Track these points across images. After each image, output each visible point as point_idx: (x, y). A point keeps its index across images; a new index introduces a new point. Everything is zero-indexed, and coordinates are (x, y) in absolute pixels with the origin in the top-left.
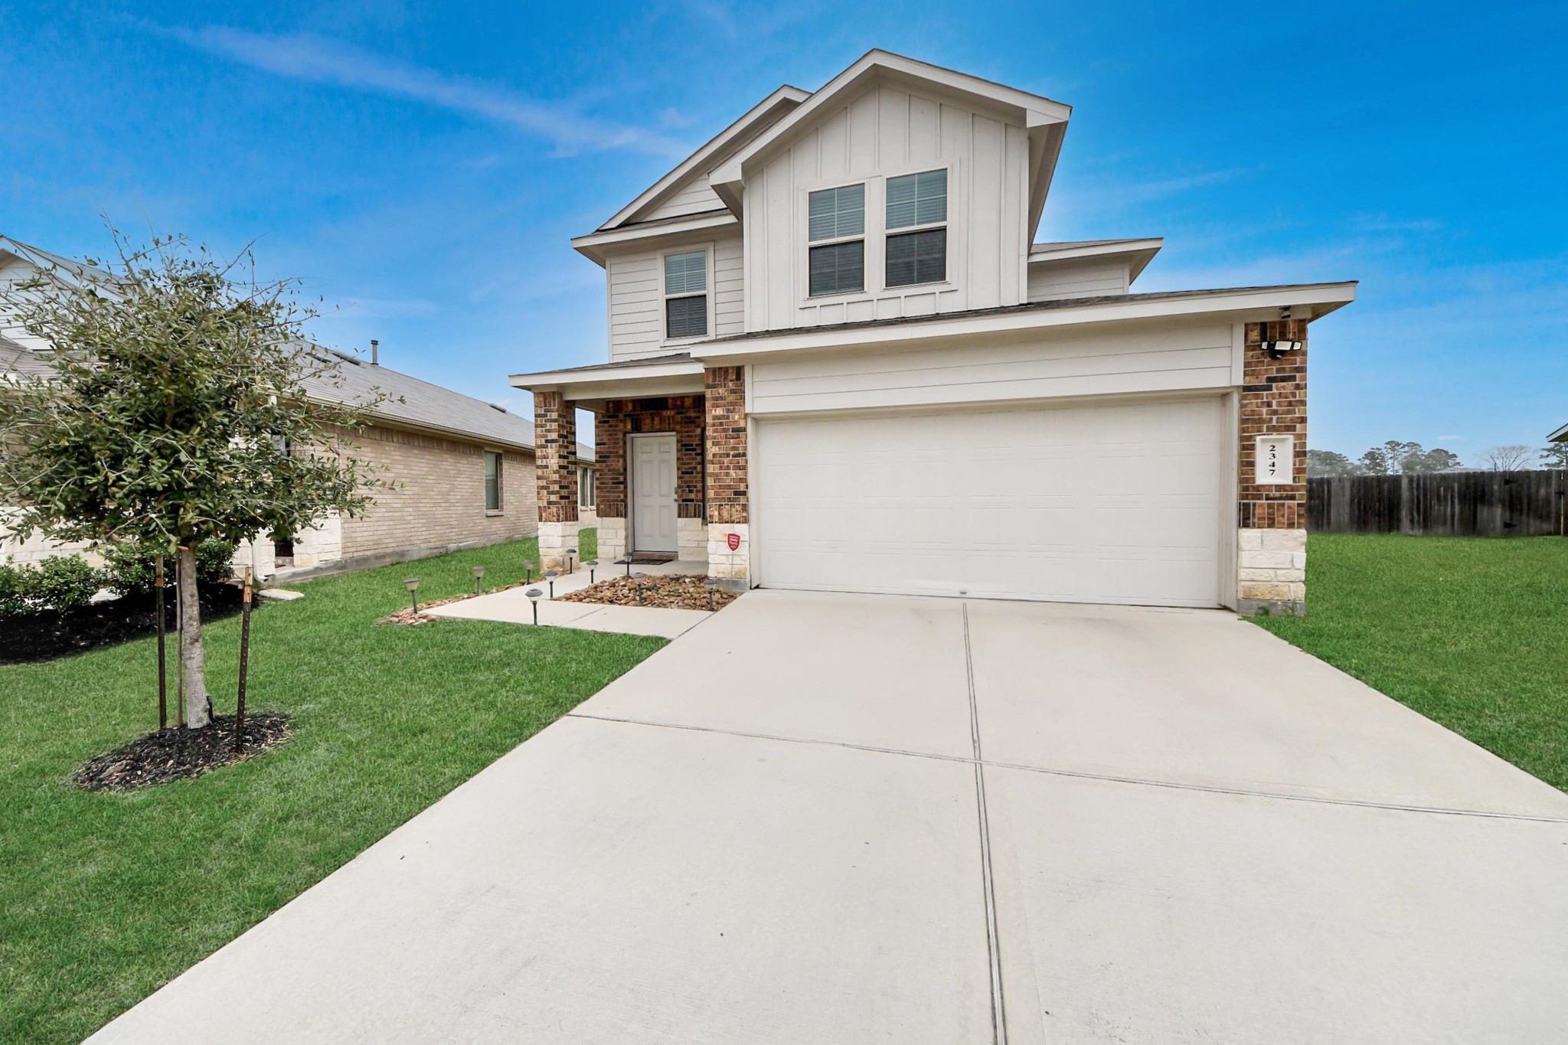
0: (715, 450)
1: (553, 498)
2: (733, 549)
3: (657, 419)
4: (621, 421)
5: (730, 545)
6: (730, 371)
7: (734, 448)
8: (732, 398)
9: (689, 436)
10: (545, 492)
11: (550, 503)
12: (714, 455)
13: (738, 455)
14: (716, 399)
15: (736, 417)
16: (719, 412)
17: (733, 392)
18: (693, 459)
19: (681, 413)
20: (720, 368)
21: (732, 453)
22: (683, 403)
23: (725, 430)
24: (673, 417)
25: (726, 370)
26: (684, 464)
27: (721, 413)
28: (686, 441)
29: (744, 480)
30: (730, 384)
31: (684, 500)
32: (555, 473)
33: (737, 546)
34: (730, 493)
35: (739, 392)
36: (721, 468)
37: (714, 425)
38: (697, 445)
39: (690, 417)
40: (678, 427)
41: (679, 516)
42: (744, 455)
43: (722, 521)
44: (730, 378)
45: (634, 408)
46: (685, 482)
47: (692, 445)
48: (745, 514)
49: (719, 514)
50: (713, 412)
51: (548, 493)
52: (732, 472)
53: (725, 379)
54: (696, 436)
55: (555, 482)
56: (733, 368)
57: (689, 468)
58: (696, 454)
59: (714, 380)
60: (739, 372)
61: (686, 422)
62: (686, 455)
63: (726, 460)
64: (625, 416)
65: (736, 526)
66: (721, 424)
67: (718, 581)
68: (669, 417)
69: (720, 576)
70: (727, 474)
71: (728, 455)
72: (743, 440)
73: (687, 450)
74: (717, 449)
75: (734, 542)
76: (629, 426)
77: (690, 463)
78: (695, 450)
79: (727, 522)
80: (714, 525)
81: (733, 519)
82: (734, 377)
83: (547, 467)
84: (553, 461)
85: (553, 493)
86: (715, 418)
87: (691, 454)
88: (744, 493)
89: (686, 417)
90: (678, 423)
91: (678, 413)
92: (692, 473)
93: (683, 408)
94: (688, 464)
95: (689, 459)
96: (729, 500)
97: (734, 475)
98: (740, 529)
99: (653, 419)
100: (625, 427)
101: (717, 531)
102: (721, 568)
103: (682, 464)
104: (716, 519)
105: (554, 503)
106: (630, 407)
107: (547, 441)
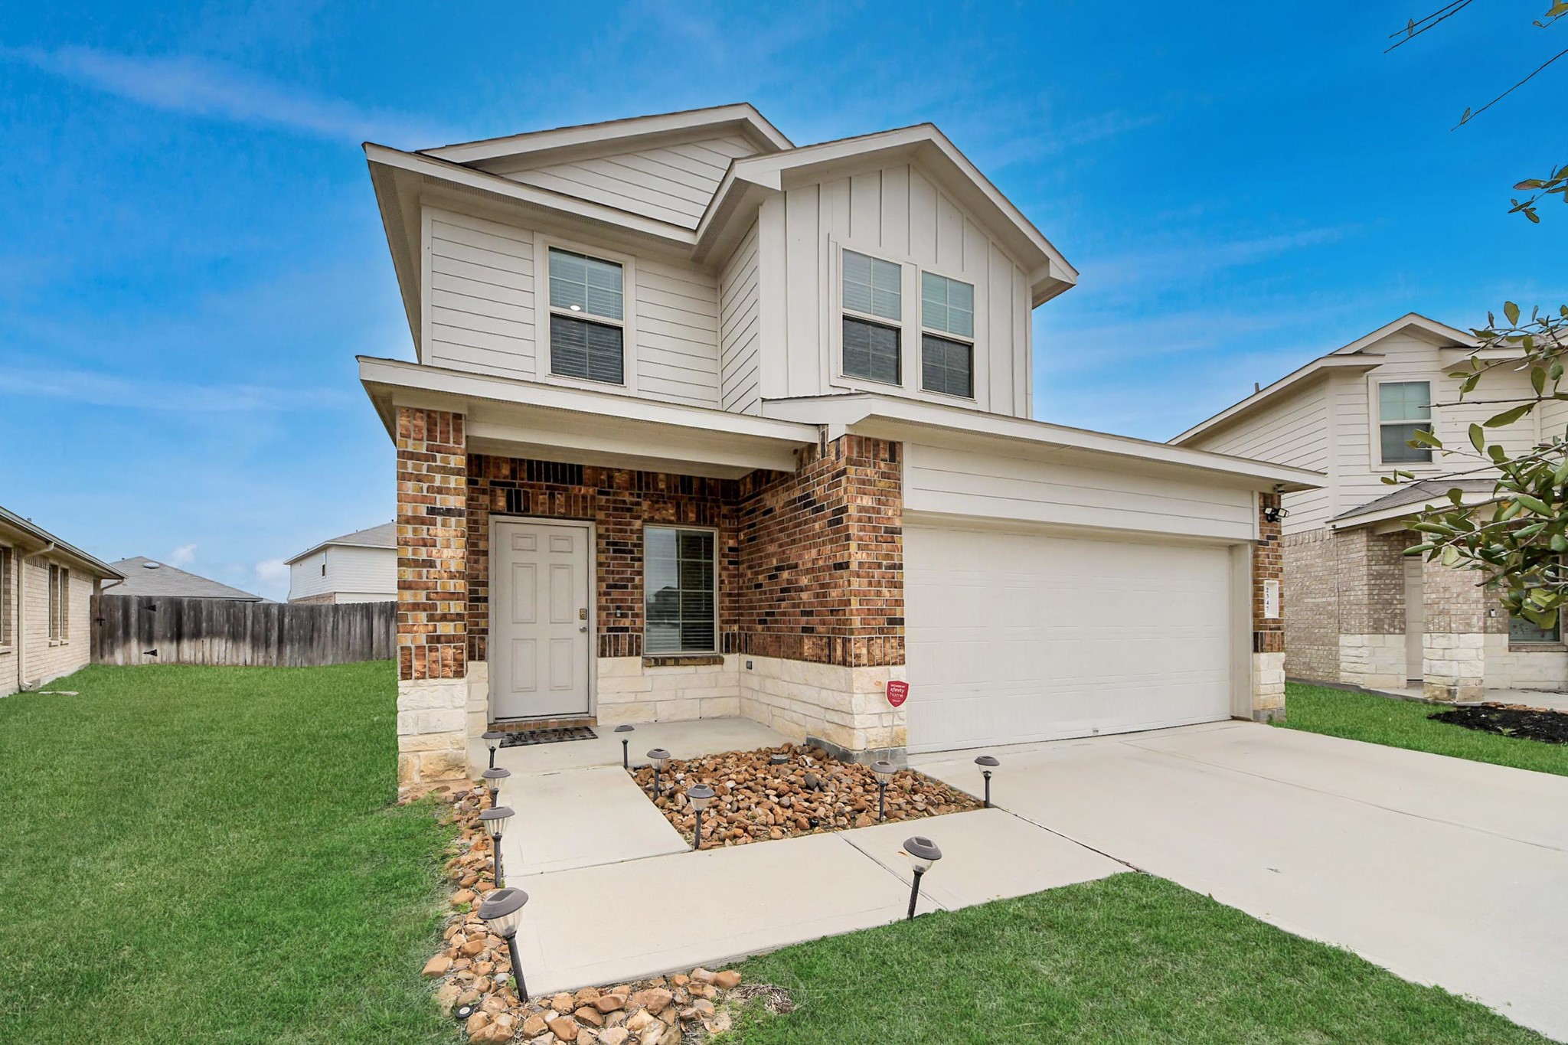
0: (862, 556)
1: (446, 629)
2: (896, 705)
3: (560, 499)
4: (484, 492)
5: (890, 698)
6: (881, 446)
7: (888, 556)
8: (883, 484)
9: (621, 531)
10: (423, 616)
11: (435, 639)
12: (861, 564)
13: (893, 567)
14: (863, 482)
15: (890, 513)
16: (867, 501)
17: (885, 475)
18: (628, 566)
19: (607, 493)
20: (868, 439)
21: (884, 562)
22: (610, 477)
23: (875, 529)
24: (593, 498)
25: (877, 443)
26: (613, 572)
27: (870, 504)
28: (613, 537)
29: (899, 603)
30: (882, 464)
31: (610, 630)
32: (452, 576)
33: (903, 700)
34: (881, 621)
35: (893, 477)
36: (870, 584)
37: (860, 520)
38: (635, 545)
39: (624, 502)
40: (601, 515)
41: (603, 655)
42: (901, 567)
43: (873, 663)
44: (882, 456)
45: (514, 473)
46: (612, 601)
47: (626, 544)
48: (902, 652)
49: (868, 652)
50: (859, 501)
51: (431, 618)
52: (885, 590)
53: (876, 456)
54: (632, 532)
55: (453, 596)
56: (885, 442)
57: (622, 579)
58: (632, 559)
59: (860, 454)
60: (894, 450)
61: (615, 509)
62: (615, 559)
63: (877, 572)
64: (492, 483)
65: (892, 668)
66: (870, 519)
67: (869, 753)
68: (584, 497)
69: (872, 746)
70: (879, 593)
71: (879, 566)
72: (899, 545)
73: (615, 551)
74: (864, 555)
75: (897, 694)
76: (502, 503)
77: (623, 572)
78: (631, 552)
79: (879, 664)
80: (862, 669)
81: (887, 659)
82: (887, 456)
83: (430, 564)
84: (446, 553)
85: (444, 618)
86: (861, 509)
87: (626, 559)
88: (901, 622)
89: (615, 502)
90: (601, 508)
91: (600, 493)
92: (626, 587)
93: (611, 487)
94: (618, 573)
95: (620, 565)
96: (881, 631)
97: (887, 594)
98: (897, 673)
99: (552, 497)
100: (493, 501)
101: (868, 680)
102: (872, 734)
103: (607, 572)
104: (864, 660)
105: (449, 639)
106: (505, 470)
107: (432, 511)
